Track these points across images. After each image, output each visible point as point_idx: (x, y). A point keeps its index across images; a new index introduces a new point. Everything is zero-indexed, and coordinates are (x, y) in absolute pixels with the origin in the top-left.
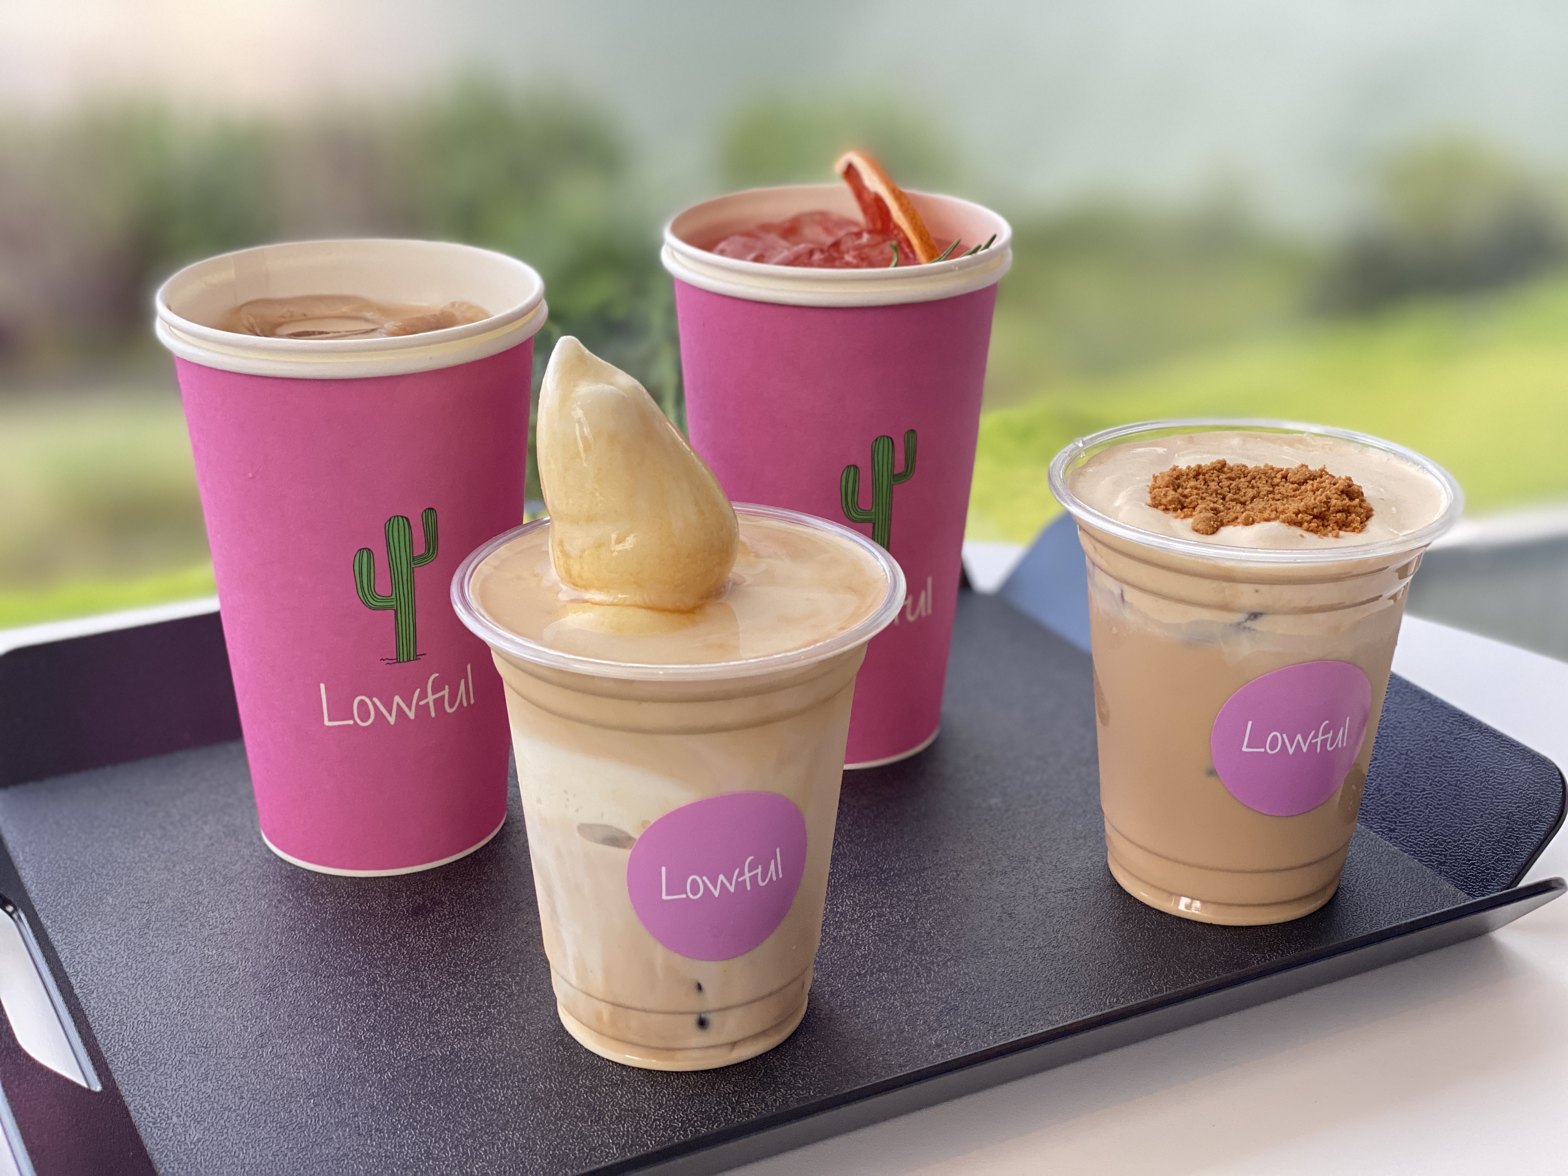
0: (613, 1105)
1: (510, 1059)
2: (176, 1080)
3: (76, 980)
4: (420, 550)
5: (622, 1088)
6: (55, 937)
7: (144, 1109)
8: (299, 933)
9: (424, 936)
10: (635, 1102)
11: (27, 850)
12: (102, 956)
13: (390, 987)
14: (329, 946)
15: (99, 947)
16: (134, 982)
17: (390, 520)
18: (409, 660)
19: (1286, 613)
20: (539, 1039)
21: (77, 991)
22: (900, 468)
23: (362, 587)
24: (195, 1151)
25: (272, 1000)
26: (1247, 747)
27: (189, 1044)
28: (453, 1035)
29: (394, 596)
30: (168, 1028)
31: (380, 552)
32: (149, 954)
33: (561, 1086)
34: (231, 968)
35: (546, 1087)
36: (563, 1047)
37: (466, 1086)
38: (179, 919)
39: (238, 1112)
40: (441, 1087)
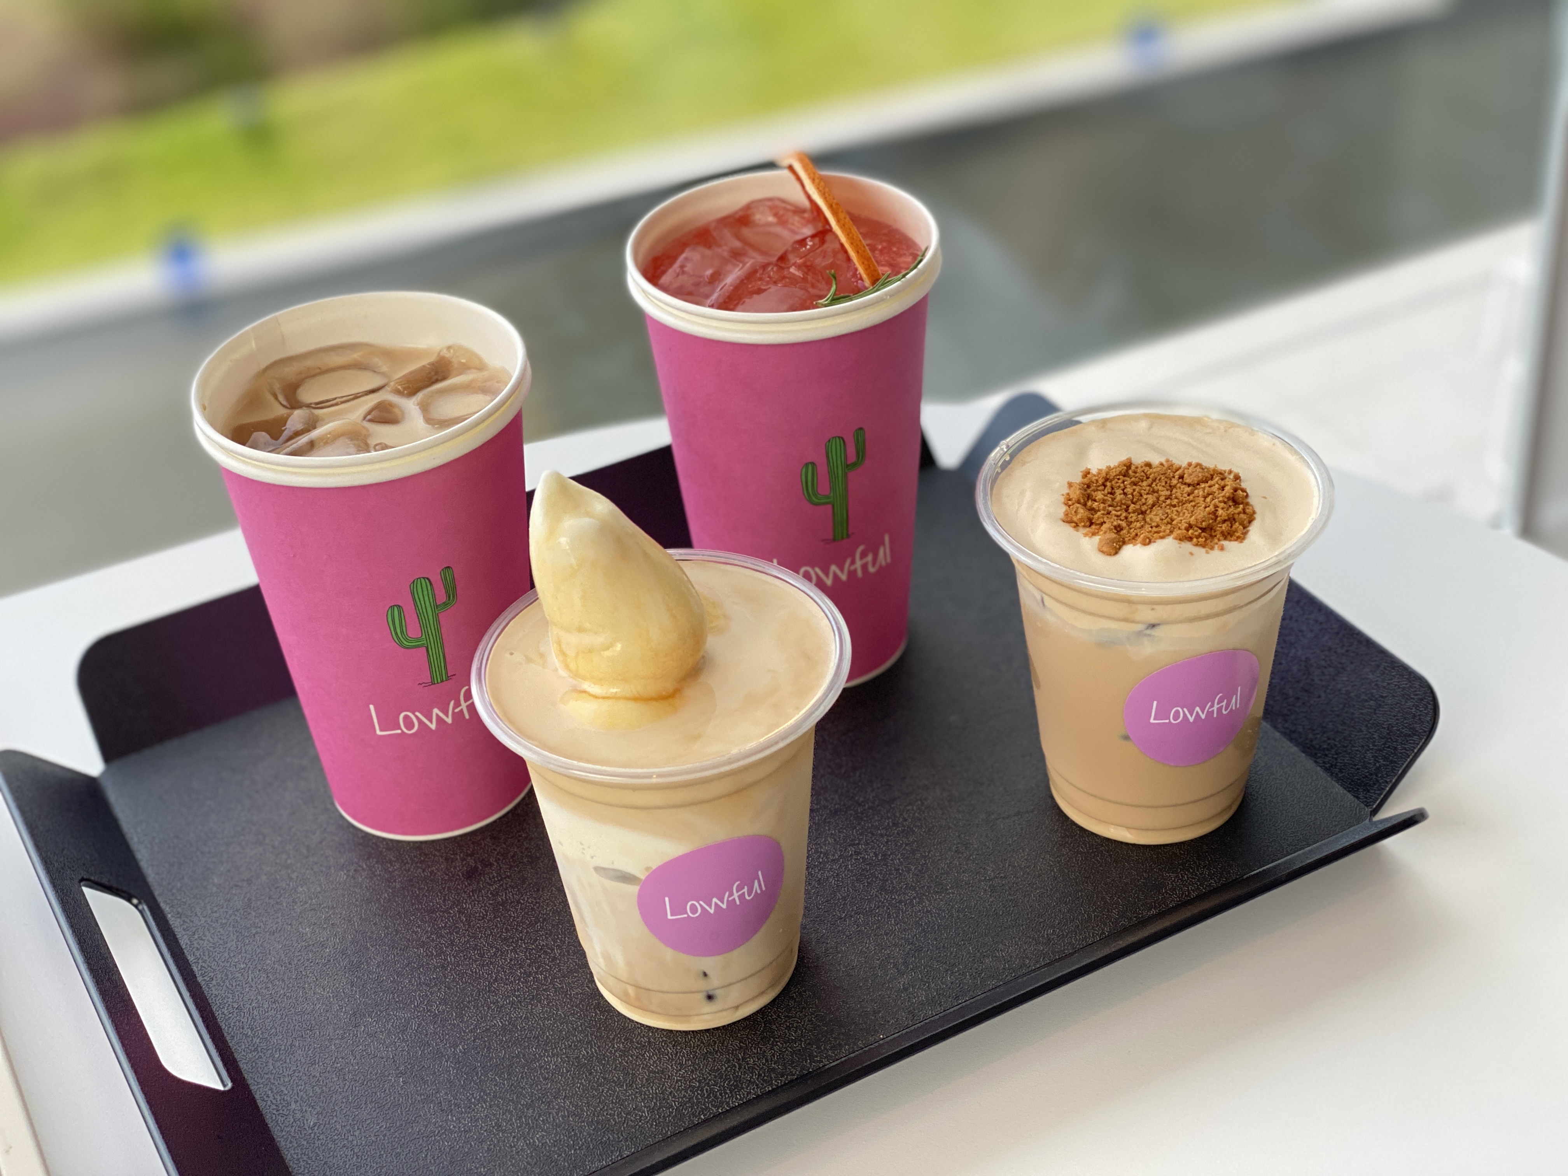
0: (643, 1067)
1: (558, 1026)
2: (290, 1065)
3: (197, 967)
4: (442, 597)
5: (650, 1050)
6: (174, 922)
7: (268, 1097)
8: (375, 905)
9: (478, 902)
10: (660, 1063)
11: (139, 830)
12: (216, 940)
13: (454, 957)
14: (401, 917)
15: (213, 931)
16: (245, 965)
17: (414, 581)
18: (442, 681)
19: (1181, 622)
20: (579, 1004)
21: (200, 979)
22: (852, 458)
23: (396, 634)
24: (312, 1135)
25: (359, 977)
26: (1155, 719)
27: (296, 1027)
28: (509, 1003)
29: (424, 637)
30: (278, 1013)
31: (408, 607)
32: (254, 935)
33: (600, 1051)
34: (323, 946)
35: (588, 1053)
36: (599, 1011)
37: (524, 1055)
38: (274, 897)
39: (343, 1094)
40: (503, 1058)
